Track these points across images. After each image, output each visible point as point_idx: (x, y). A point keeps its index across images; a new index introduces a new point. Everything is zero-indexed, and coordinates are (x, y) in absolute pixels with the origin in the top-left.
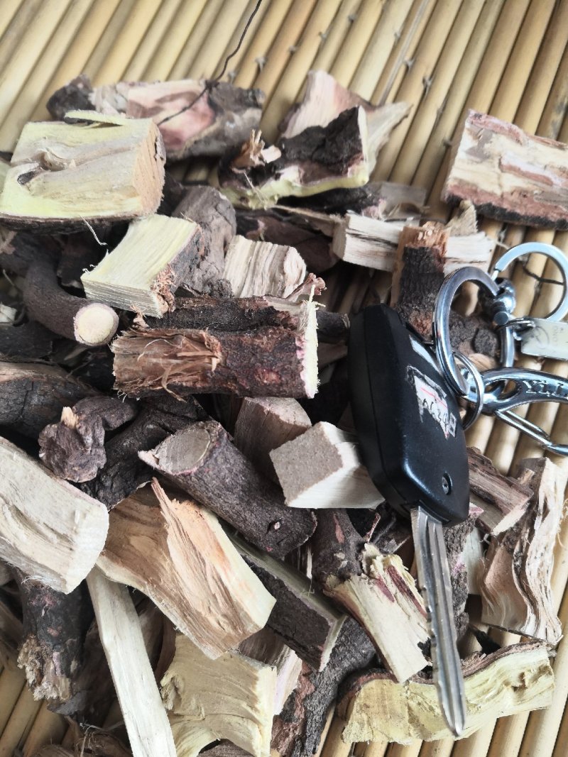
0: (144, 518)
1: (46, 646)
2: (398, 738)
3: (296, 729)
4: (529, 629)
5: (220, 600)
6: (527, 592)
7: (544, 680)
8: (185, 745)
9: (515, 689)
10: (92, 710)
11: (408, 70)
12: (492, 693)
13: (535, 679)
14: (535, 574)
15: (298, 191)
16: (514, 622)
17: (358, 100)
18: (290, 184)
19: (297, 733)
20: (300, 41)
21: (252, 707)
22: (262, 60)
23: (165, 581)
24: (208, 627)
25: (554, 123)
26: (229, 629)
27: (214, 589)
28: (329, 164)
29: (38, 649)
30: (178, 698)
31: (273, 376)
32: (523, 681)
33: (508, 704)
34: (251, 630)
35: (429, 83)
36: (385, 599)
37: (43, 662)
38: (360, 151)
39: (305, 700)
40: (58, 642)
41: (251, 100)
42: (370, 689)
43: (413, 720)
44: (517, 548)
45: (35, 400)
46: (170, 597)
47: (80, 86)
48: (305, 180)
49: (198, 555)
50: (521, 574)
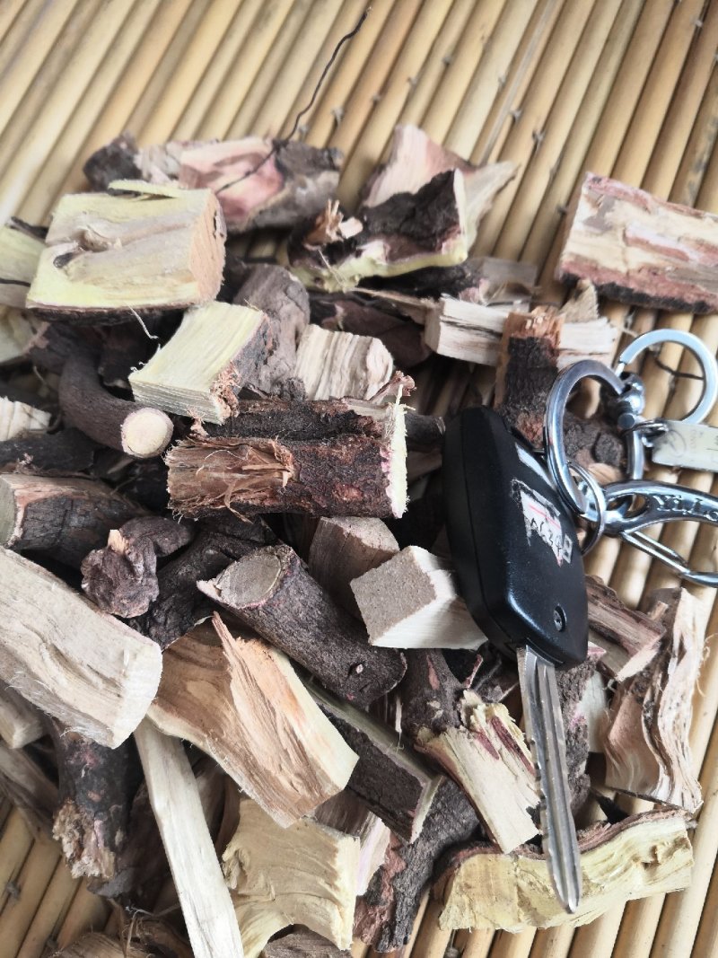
0: (203, 660)
1: (88, 813)
2: (506, 924)
3: (383, 913)
4: (661, 793)
5: (293, 755)
6: (660, 749)
7: (682, 856)
8: (251, 932)
9: (646, 865)
10: (140, 892)
11: (515, 123)
12: (618, 870)
13: (670, 853)
14: (669, 727)
15: (383, 270)
16: (644, 785)
17: (455, 159)
18: (373, 262)
19: (385, 918)
20: (385, 89)
21: (331, 885)
22: (339, 112)
23: (228, 734)
24: (279, 789)
25: (690, 185)
26: (303, 791)
27: (286, 743)
28: (420, 239)
29: (76, 817)
30: (243, 876)
31: (354, 493)
32: (655, 856)
33: (637, 884)
34: (330, 792)
35: (540, 138)
36: (488, 755)
37: (82, 832)
38: (456, 223)
39: (393, 879)
40: (101, 807)
41: (327, 161)
42: (472, 866)
43: (524, 903)
44: (647, 697)
45: (75, 521)
46: (234, 752)
47: (123, 146)
48: (392, 257)
49: (268, 703)
50: (653, 728)
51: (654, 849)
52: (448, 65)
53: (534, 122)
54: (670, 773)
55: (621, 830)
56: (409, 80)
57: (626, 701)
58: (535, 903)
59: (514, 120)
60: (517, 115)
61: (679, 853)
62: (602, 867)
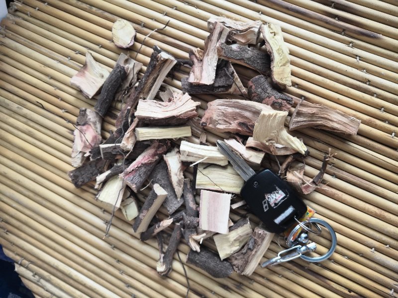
2: (289, 72)
4: (257, 30)
7: (272, 26)
12: (276, 42)
13: (272, 29)
14: (242, 27)
20: (57, 97)
22: (63, 111)
32: (272, 33)
33: (280, 38)
35: (77, 52)
50: (241, 31)
53: (73, 54)
54: (252, 28)
55: (267, 40)
56: (55, 89)
57: (235, 37)
59: (71, 59)
60: (69, 58)
62: (275, 45)
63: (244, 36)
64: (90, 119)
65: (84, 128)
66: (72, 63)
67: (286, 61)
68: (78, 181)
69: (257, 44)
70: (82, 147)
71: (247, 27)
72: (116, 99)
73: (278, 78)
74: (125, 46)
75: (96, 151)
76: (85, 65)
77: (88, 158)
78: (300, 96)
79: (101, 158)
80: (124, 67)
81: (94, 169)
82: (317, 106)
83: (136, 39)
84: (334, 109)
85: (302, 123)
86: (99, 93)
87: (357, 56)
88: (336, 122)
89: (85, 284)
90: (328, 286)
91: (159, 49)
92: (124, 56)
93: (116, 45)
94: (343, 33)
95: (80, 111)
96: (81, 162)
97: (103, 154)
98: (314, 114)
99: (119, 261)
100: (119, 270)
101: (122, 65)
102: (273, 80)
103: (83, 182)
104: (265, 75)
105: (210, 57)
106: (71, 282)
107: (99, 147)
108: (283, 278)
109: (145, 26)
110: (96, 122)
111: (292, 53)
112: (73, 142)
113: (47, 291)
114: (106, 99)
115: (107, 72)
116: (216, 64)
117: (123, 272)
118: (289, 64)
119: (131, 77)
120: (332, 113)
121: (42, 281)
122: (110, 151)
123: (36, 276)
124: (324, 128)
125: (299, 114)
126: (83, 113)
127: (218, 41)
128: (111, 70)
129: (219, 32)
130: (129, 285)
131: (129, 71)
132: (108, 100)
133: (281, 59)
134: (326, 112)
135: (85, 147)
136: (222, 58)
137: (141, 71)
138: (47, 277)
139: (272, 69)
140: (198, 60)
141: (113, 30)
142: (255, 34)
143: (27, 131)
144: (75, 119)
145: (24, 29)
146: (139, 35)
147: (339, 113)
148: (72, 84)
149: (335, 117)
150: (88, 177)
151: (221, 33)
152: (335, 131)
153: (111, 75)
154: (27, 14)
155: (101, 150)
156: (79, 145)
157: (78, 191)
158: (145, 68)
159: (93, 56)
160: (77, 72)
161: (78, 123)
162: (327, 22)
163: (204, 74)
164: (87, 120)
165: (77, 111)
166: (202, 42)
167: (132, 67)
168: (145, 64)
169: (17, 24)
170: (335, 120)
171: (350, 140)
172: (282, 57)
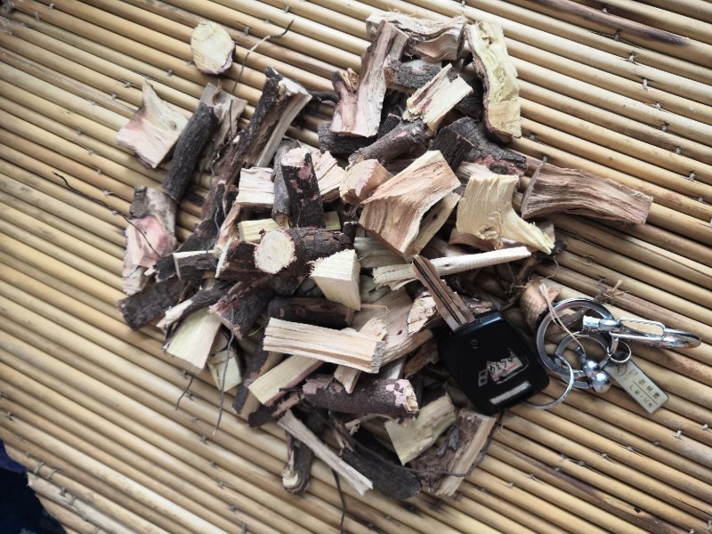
2: (518, 111)
4: (457, 34)
6: (439, 34)
7: (486, 27)
9: (490, 43)
11: (119, 97)
13: (485, 32)
14: (431, 30)
19: (513, 165)
20: (94, 168)
22: (106, 193)
25: (160, 6)
33: (499, 48)
36: (430, 104)
39: (495, 160)
42: (493, 122)
43: (508, 98)
44: (416, 39)
50: (430, 37)
51: (485, 39)
52: (83, 133)
53: (120, 87)
54: (448, 29)
55: (476, 54)
56: (90, 154)
57: (418, 49)
58: (508, 93)
59: (117, 98)
60: (114, 96)
61: (484, 27)
62: (491, 62)
63: (434, 46)
64: (154, 206)
65: (144, 222)
66: (119, 104)
67: (511, 90)
68: (135, 318)
69: (459, 60)
70: (141, 257)
71: (439, 29)
72: (201, 168)
73: (497, 123)
74: (215, 71)
75: (166, 264)
76: (142, 108)
77: (152, 277)
78: (540, 155)
79: (176, 276)
80: (212, 109)
81: (164, 296)
82: (573, 172)
83: (235, 57)
84: (602, 177)
85: (545, 205)
86: (169, 157)
87: (643, 78)
88: (607, 201)
89: (156, 507)
90: (598, 501)
91: (277, 73)
92: (211, 89)
93: (199, 70)
94: (617, 37)
95: (136, 192)
96: (141, 286)
97: (181, 269)
98: (566, 187)
99: (216, 464)
100: (217, 480)
101: (209, 103)
102: (488, 126)
103: (145, 319)
104: (473, 118)
105: (371, 85)
106: (131, 503)
107: (172, 256)
108: (514, 488)
109: (253, 33)
110: (165, 212)
111: (522, 76)
112: (125, 248)
113: (87, 521)
114: (181, 169)
115: (182, 119)
116: (382, 100)
117: (223, 484)
118: (517, 97)
119: (226, 126)
120: (598, 185)
121: (78, 503)
122: (191, 263)
123: (67, 495)
124: (585, 214)
125: (539, 188)
126: (141, 196)
127: (386, 55)
128: (190, 115)
129: (388, 40)
130: (236, 508)
131: (223, 116)
132: (185, 171)
133: (502, 88)
134: (589, 183)
135: (147, 257)
136: (394, 88)
137: (244, 115)
138: (87, 497)
139: (486, 107)
140: (349, 91)
141: (193, 41)
142: (454, 41)
143: (40, 232)
144: (126, 207)
145: (29, 44)
146: (241, 51)
147: (612, 185)
148: (120, 143)
149: (605, 191)
150: (153, 312)
151: (392, 42)
152: (606, 218)
153: (191, 123)
154: (33, 17)
155: (176, 263)
156: (135, 255)
157: (135, 337)
158: (252, 110)
159: (155, 90)
160: (128, 120)
161: (131, 213)
162: (587, 18)
163: (360, 116)
164: (149, 207)
165: (130, 193)
166: (357, 60)
167: (228, 108)
168: (251, 103)
169: (16, 34)
170: (605, 197)
171: (633, 234)
172: (503, 84)
